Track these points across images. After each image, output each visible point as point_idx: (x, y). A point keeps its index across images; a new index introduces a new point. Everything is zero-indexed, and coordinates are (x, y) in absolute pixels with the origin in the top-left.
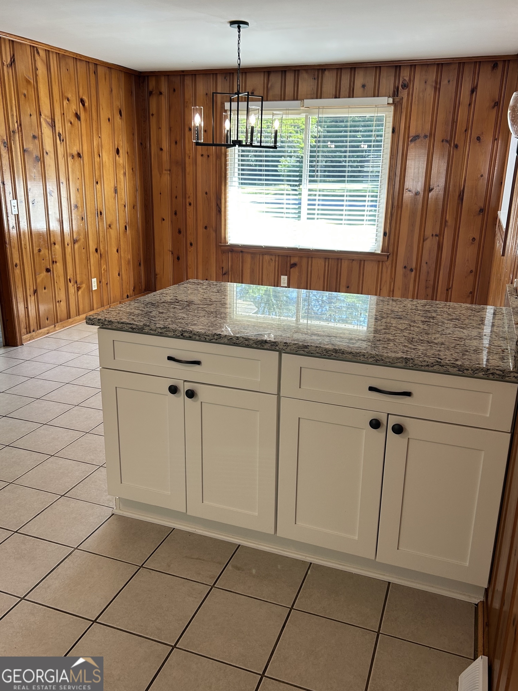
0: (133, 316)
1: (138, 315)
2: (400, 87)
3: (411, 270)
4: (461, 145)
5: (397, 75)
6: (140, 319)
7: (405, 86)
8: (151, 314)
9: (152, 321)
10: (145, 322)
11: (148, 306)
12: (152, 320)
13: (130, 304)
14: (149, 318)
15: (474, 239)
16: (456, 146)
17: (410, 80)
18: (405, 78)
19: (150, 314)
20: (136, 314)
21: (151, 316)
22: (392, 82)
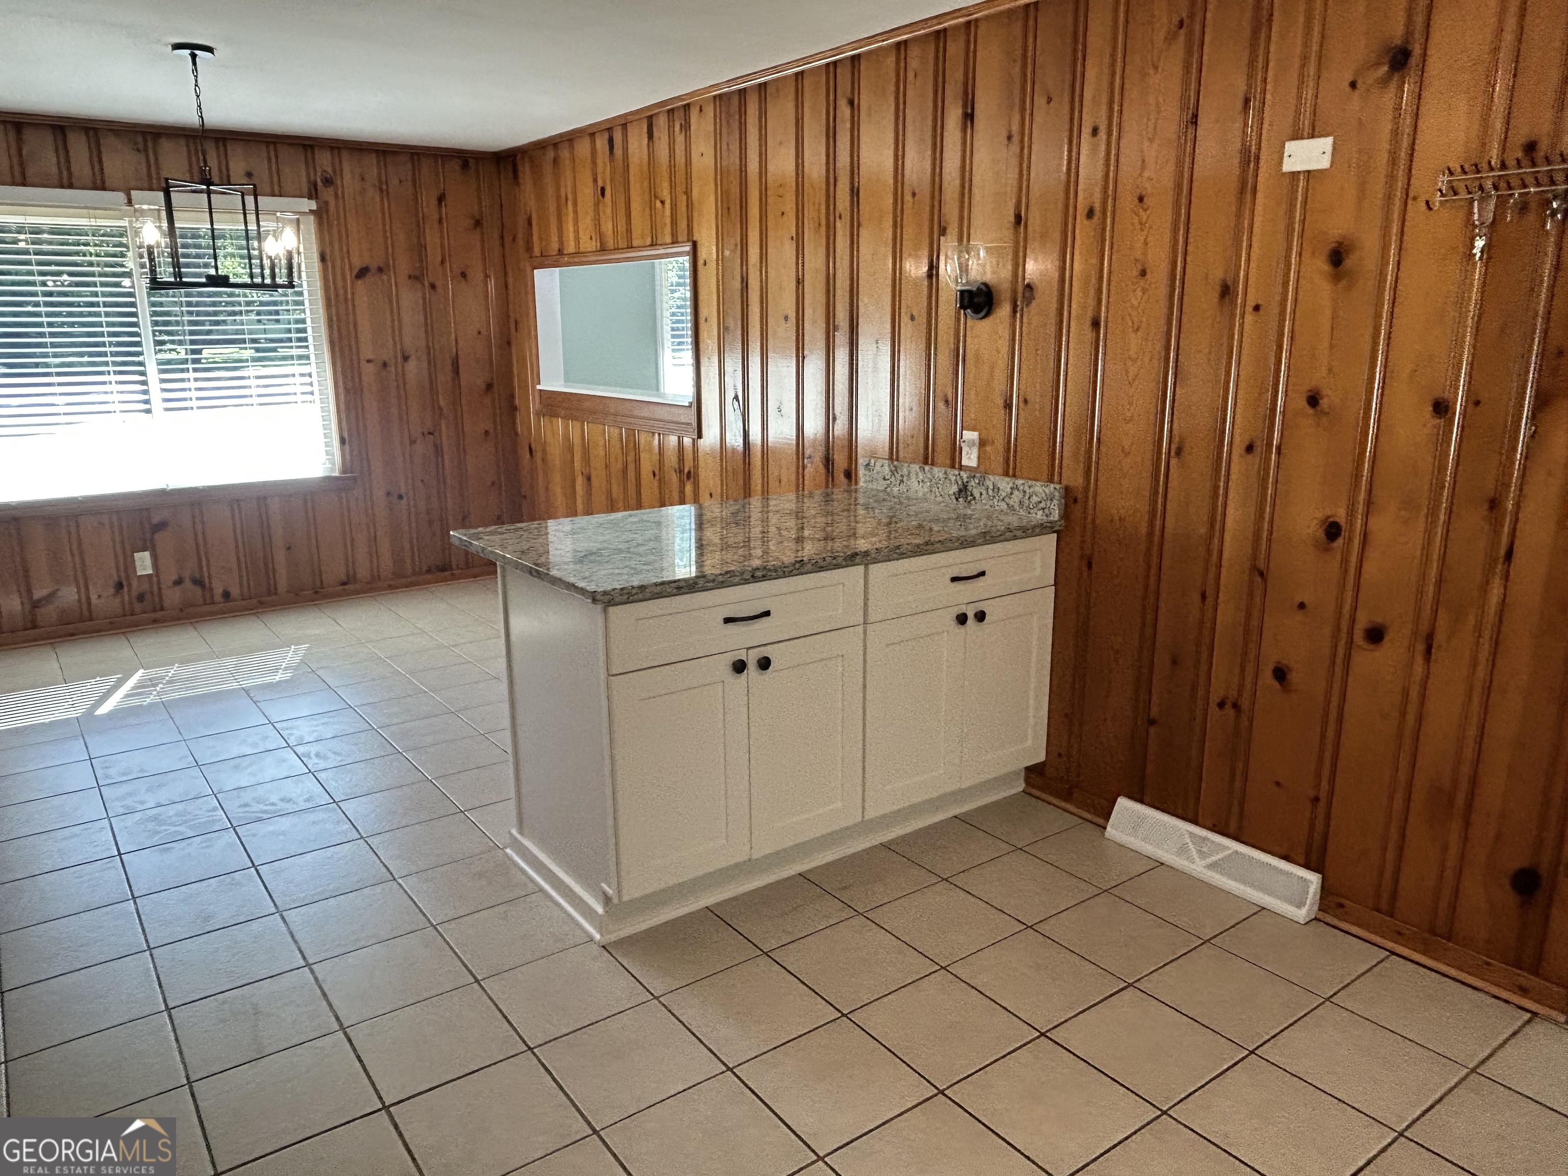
2: (319, 183)
3: (400, 497)
4: (438, 284)
5: (310, 163)
7: (328, 182)
15: (487, 432)
16: (433, 287)
17: (335, 172)
18: (326, 169)
22: (304, 173)
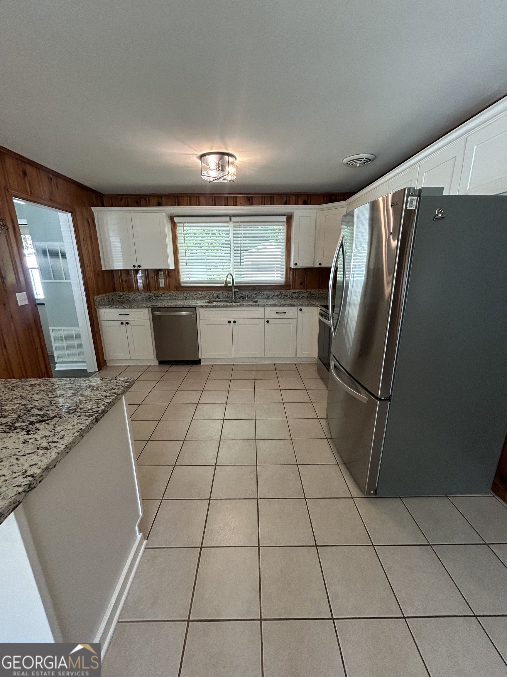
0: (92, 386)
1: (86, 388)
6: (84, 383)
8: (72, 391)
9: (72, 382)
10: (79, 381)
11: (75, 405)
12: (72, 384)
13: (98, 404)
14: (76, 385)
19: (74, 392)
20: (89, 388)
21: (74, 388)
